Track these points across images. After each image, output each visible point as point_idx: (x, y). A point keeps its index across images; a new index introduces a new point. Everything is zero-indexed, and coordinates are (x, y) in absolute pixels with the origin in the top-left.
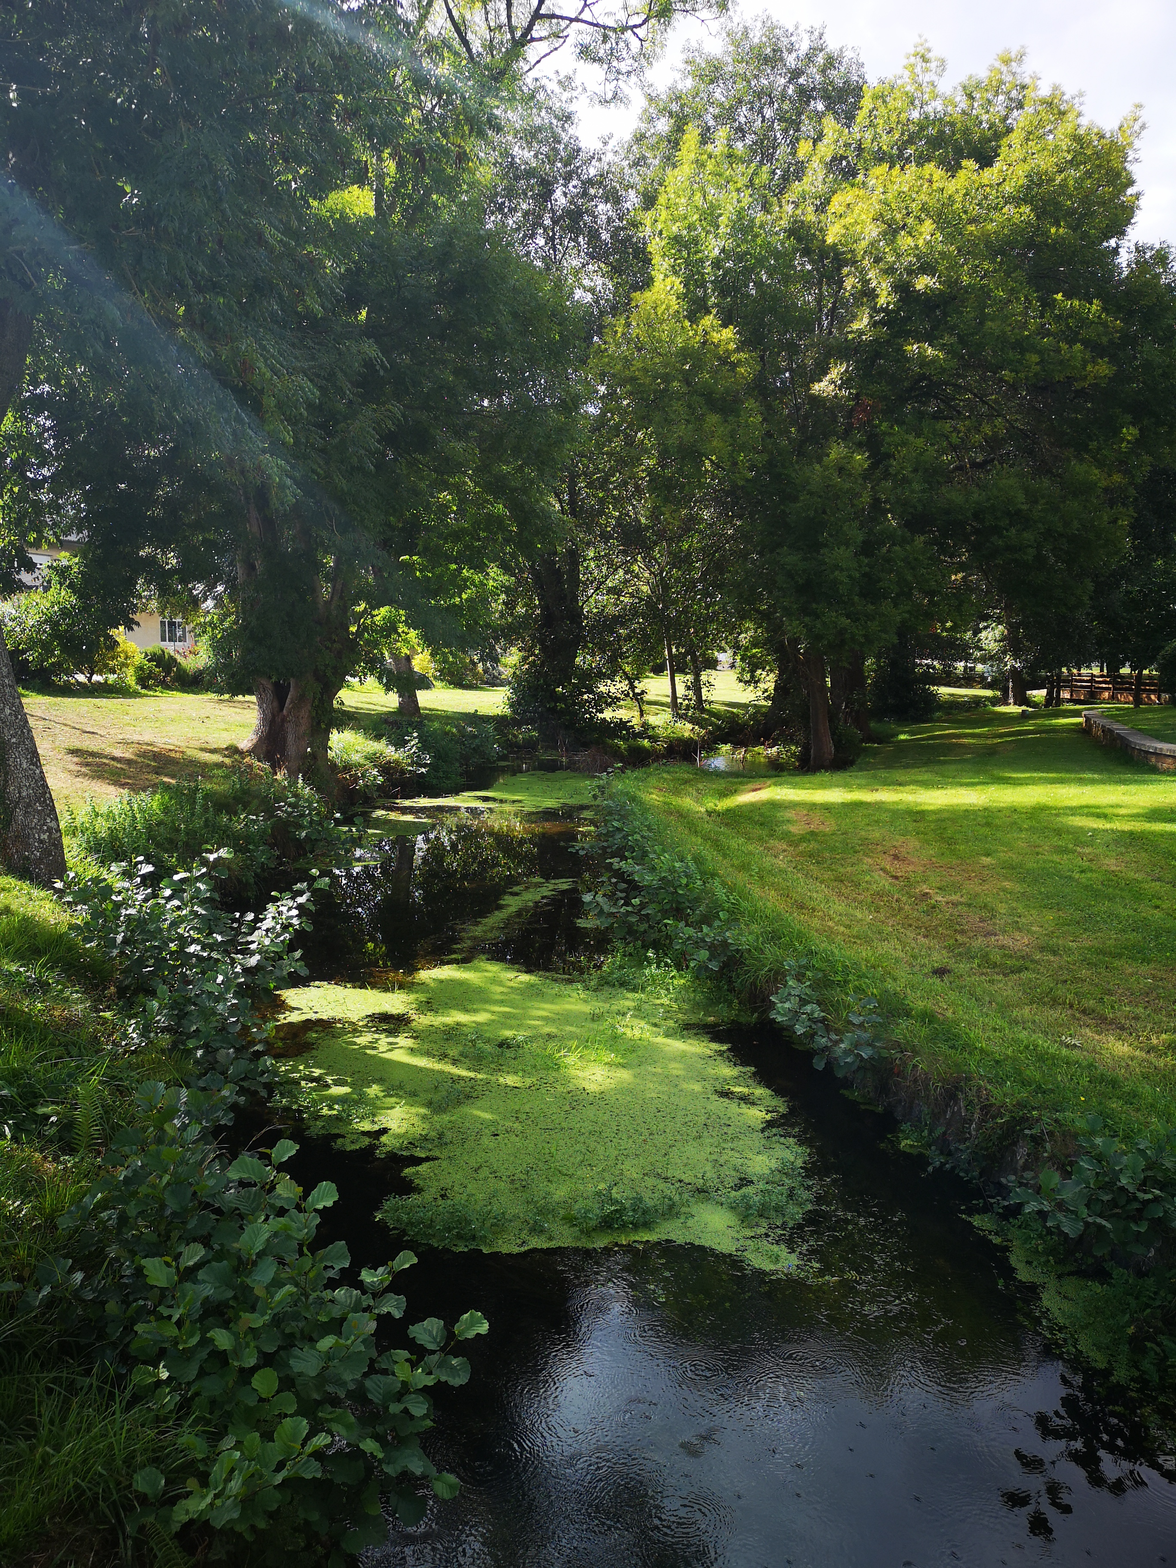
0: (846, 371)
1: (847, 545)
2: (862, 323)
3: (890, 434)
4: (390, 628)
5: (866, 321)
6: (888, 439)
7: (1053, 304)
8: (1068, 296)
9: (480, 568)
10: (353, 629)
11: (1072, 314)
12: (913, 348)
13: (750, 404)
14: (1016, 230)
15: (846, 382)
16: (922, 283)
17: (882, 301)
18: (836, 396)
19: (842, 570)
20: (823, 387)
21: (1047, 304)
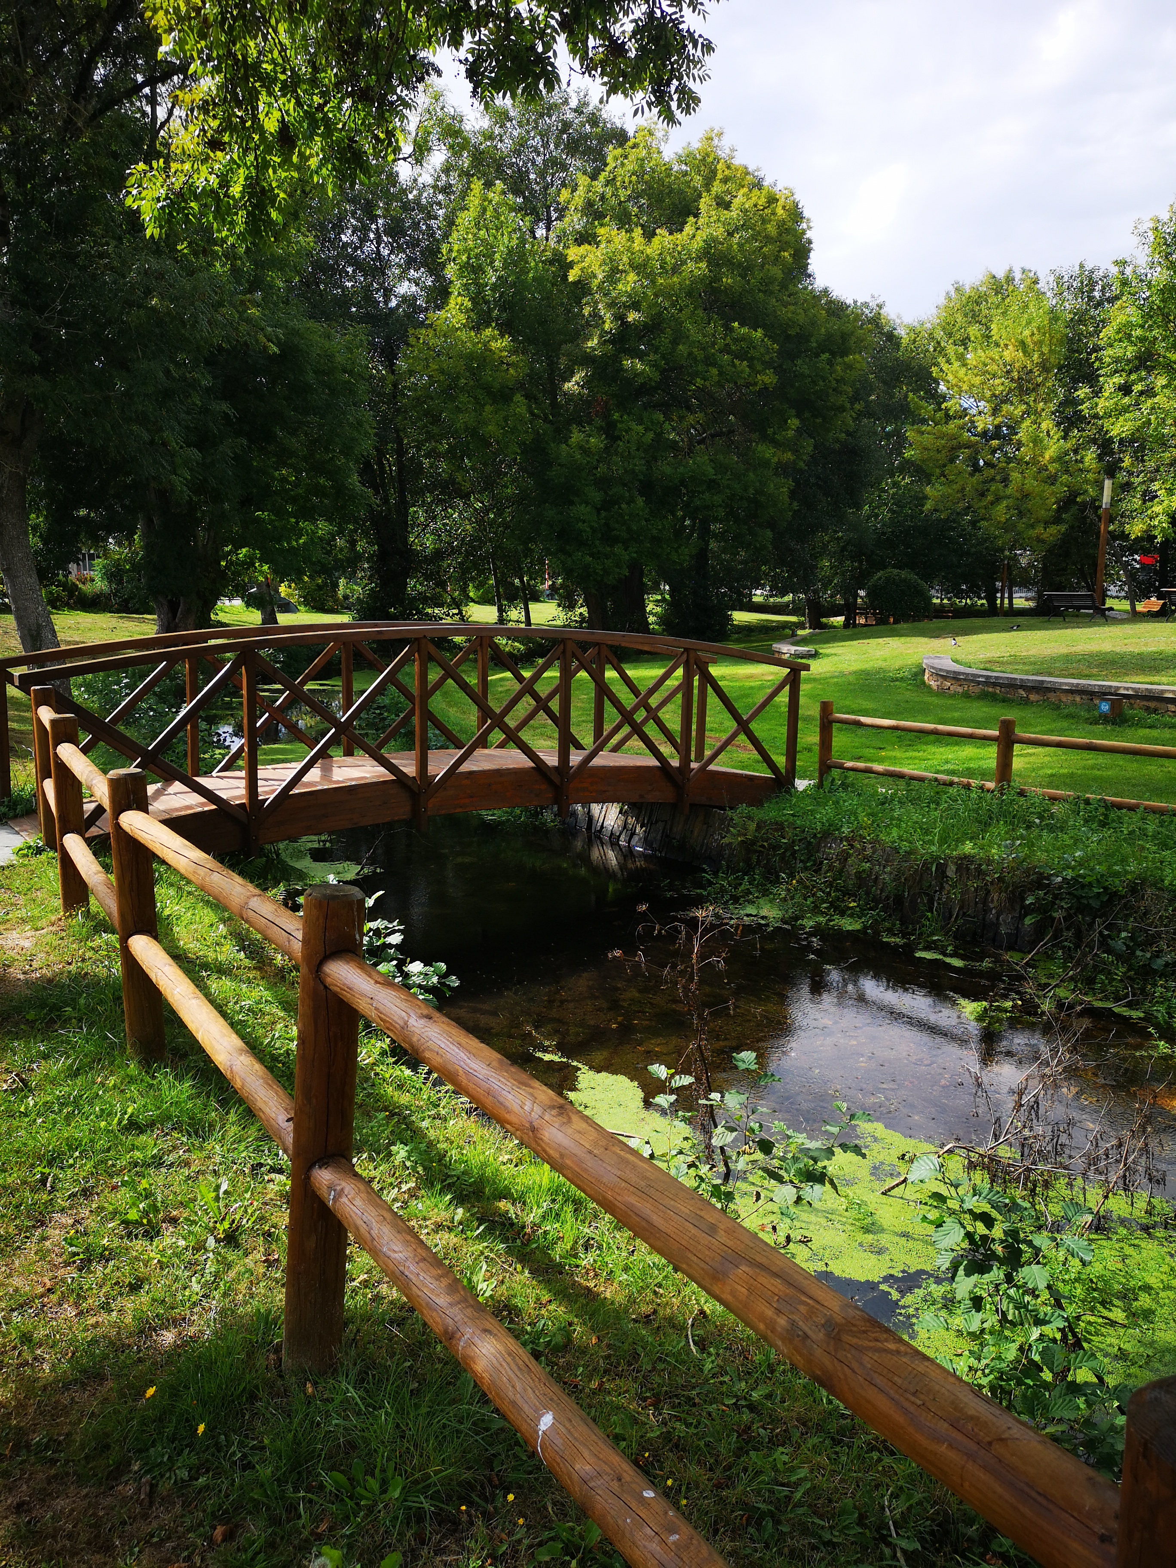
0: (586, 375)
1: (587, 503)
2: (593, 343)
3: (622, 422)
4: (249, 564)
5: (596, 341)
6: (619, 425)
7: (732, 330)
8: (742, 325)
9: (314, 521)
10: (223, 563)
11: (743, 338)
12: (627, 363)
13: (518, 398)
14: (695, 281)
15: (587, 383)
16: (632, 316)
17: (607, 327)
18: (579, 393)
19: (584, 522)
20: (571, 386)
21: (729, 329)
